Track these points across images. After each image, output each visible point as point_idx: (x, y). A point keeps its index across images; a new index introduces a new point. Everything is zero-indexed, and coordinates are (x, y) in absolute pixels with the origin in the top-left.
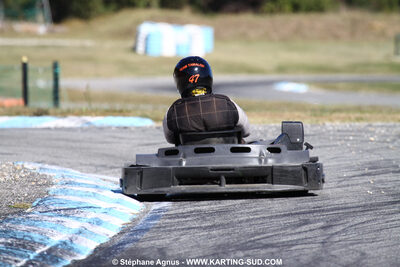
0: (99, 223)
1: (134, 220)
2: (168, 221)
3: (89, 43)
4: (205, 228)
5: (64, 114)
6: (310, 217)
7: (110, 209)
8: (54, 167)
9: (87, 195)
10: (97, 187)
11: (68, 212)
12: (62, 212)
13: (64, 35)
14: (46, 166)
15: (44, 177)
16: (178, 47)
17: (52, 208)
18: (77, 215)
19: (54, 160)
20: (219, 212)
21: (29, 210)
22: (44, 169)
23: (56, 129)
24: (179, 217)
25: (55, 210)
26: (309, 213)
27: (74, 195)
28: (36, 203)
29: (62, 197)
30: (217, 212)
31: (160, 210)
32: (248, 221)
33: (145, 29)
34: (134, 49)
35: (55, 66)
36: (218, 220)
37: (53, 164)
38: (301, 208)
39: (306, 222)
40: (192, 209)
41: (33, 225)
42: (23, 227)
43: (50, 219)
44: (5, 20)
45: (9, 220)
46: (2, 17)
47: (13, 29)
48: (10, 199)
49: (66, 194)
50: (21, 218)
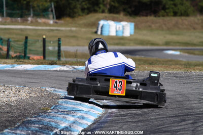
0: (83, 118)
1: (100, 117)
2: (116, 118)
3: (74, 29)
4: (135, 122)
5: (64, 64)
6: (186, 118)
7: (88, 111)
8: (60, 90)
9: (77, 104)
11: (68, 112)
12: (65, 113)
13: (62, 25)
14: (57, 89)
15: (56, 95)
16: (117, 31)
17: (60, 110)
18: (72, 114)
19: (60, 86)
20: (142, 114)
21: (49, 111)
22: (56, 91)
23: (60, 71)
24: (122, 116)
25: (62, 111)
26: (186, 115)
27: (71, 104)
28: (52, 108)
29: (65, 105)
30: (140, 114)
31: (112, 112)
32: (155, 119)
33: (102, 23)
34: (96, 32)
35: (59, 40)
36: (141, 118)
37: (59, 88)
38: (181, 113)
39: (184, 120)
40: (128, 112)
41: (52, 119)
42: (47, 119)
43: (59, 116)
44: (33, 17)
45: (40, 116)
46: (32, 15)
47: (37, 21)
48: (40, 106)
49: (67, 104)
50: (46, 115)
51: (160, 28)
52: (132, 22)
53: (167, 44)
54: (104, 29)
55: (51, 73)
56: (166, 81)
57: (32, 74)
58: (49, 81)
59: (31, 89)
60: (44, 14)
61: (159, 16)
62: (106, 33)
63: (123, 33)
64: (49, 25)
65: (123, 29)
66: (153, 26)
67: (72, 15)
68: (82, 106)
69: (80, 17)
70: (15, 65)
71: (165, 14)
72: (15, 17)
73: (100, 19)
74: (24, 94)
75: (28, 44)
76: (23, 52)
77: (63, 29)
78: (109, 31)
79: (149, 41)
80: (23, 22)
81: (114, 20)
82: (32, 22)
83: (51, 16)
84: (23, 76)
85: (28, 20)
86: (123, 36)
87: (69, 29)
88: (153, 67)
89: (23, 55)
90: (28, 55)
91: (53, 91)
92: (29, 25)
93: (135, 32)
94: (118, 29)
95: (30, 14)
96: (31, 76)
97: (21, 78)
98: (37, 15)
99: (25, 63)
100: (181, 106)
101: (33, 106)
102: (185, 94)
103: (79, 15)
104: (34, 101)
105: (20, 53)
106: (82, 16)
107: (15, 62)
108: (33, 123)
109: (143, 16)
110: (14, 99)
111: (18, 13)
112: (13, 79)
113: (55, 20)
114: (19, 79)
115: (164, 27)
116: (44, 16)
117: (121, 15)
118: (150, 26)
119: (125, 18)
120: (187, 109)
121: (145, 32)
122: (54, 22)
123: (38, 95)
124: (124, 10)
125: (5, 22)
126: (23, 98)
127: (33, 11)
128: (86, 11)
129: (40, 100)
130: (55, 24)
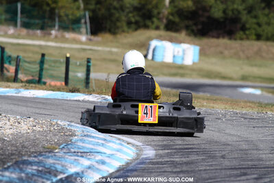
0: (103, 163)
2: (151, 166)
3: (114, 50)
5: (90, 93)
6: (248, 171)
7: (112, 155)
8: (77, 125)
9: (98, 144)
10: (105, 140)
11: (84, 154)
12: (79, 154)
13: (98, 44)
14: (73, 124)
15: (70, 131)
16: (174, 56)
17: (72, 150)
18: (89, 157)
20: (187, 163)
21: (57, 151)
22: (71, 126)
23: (83, 101)
24: (158, 164)
25: (75, 152)
26: (248, 168)
27: (89, 144)
28: (62, 146)
29: (80, 144)
30: (185, 163)
31: (146, 159)
33: (154, 43)
34: (146, 56)
35: (88, 61)
38: (243, 165)
39: (245, 174)
40: (168, 160)
41: (58, 160)
42: (51, 161)
43: (70, 157)
44: (58, 30)
45: (42, 155)
46: (57, 27)
48: (44, 143)
49: (83, 143)
50: (50, 155)
51: (236, 56)
52: (197, 45)
53: (244, 78)
54: (156, 53)
55: (70, 102)
56: (229, 122)
57: (44, 103)
58: (66, 113)
59: (36, 121)
60: (75, 26)
61: (235, 39)
62: (158, 58)
63: (183, 59)
64: (81, 43)
65: (184, 54)
66: (226, 52)
67: (113, 30)
68: (106, 148)
70: (22, 90)
71: (244, 36)
72: (33, 29)
73: (151, 39)
74: (25, 127)
75: (45, 66)
76: (38, 73)
77: (100, 48)
78: (163, 56)
79: (219, 73)
80: (44, 36)
81: (171, 40)
82: (56, 37)
83: (83, 30)
84: (30, 105)
85: (50, 34)
86: (182, 65)
87: (108, 49)
88: (213, 103)
89: (37, 79)
90: (43, 80)
91: (67, 126)
92: (52, 41)
93: (200, 60)
94: (176, 53)
95: (54, 26)
96: (41, 106)
97: (27, 107)
98: (64, 28)
99: (35, 88)
100: (244, 156)
101: (34, 143)
102: (252, 141)
103: (123, 31)
104: (37, 136)
105: (33, 76)
106: (128, 33)
107: (22, 87)
108: (31, 163)
109: (213, 37)
110: (9, 132)
111: (38, 24)
112: (15, 108)
113: (90, 37)
114: (24, 108)
116: (73, 30)
117: (183, 35)
118: (221, 53)
119: (188, 38)
120: (251, 160)
121: (214, 60)
122: (87, 39)
123: (45, 129)
124: (187, 28)
125: (19, 35)
126: (22, 132)
127: (60, 21)
128: (133, 26)
129: (46, 136)
130: (88, 42)
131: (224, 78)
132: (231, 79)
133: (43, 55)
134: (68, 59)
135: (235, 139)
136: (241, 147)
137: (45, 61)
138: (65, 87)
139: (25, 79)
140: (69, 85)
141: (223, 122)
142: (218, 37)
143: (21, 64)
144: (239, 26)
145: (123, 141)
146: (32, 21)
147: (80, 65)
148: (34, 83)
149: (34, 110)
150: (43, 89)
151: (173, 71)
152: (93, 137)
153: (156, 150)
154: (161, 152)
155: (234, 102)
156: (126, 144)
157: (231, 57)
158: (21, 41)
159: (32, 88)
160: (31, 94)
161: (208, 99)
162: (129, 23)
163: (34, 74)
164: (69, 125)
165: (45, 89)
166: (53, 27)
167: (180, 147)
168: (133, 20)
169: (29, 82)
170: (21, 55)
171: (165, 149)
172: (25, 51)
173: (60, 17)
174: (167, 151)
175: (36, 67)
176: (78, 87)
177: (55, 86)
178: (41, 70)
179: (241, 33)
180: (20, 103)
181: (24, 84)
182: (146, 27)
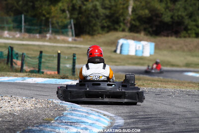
5: (76, 79)
7: (93, 124)
8: (67, 103)
9: (82, 116)
10: (87, 113)
11: (72, 124)
12: (69, 124)
13: (81, 43)
15: (62, 107)
16: (136, 51)
17: (64, 121)
18: (76, 126)
21: (52, 122)
22: (63, 103)
25: (66, 122)
26: (192, 131)
27: (76, 116)
28: (56, 119)
29: (70, 116)
33: (121, 41)
34: (115, 51)
35: (74, 56)
38: (188, 129)
41: (54, 129)
42: (48, 129)
43: (62, 126)
44: (52, 33)
45: (42, 125)
46: (50, 31)
47: (55, 38)
48: (44, 116)
49: (72, 115)
50: (48, 125)
51: (181, 49)
52: (153, 42)
53: (187, 65)
54: (123, 49)
56: (178, 98)
57: (42, 87)
59: (37, 100)
60: (63, 30)
61: (180, 37)
62: (125, 52)
63: (143, 52)
64: (68, 42)
65: (143, 48)
66: (174, 47)
67: (91, 33)
68: (88, 119)
69: (99, 35)
70: (26, 78)
71: (187, 35)
72: (34, 33)
73: (119, 38)
74: (29, 105)
75: (43, 60)
76: (38, 65)
77: (82, 46)
78: (129, 50)
79: (169, 62)
80: (42, 38)
81: (134, 39)
82: (50, 39)
83: (70, 33)
84: (32, 89)
85: (46, 37)
86: (142, 56)
88: (166, 84)
89: (37, 69)
90: (42, 70)
91: (59, 103)
92: (47, 41)
93: (155, 52)
94: (137, 48)
95: (49, 31)
96: (40, 89)
97: (30, 90)
98: (56, 32)
99: (36, 76)
101: (37, 116)
103: (99, 33)
104: (38, 111)
105: (34, 68)
106: (102, 34)
107: (26, 76)
109: (164, 36)
110: (18, 109)
111: (37, 29)
112: (21, 91)
113: (74, 38)
114: (28, 91)
115: (186, 49)
116: (63, 33)
117: (142, 34)
118: (170, 47)
119: (146, 37)
121: (165, 53)
122: (72, 39)
123: (44, 106)
124: (145, 30)
125: (24, 38)
126: (27, 108)
127: (52, 27)
128: (106, 29)
129: (45, 111)
130: (74, 42)
131: (173, 65)
132: (178, 66)
133: (41, 52)
134: (59, 55)
135: (182, 110)
136: (186, 116)
137: (43, 57)
138: (58, 75)
139: (29, 70)
140: (61, 74)
141: (173, 98)
142: (167, 36)
143: (25, 59)
144: (183, 27)
145: (101, 113)
146: (33, 28)
147: (68, 59)
148: (35, 73)
149: (36, 93)
150: (41, 77)
151: (136, 61)
152: (79, 111)
153: (124, 119)
154: (128, 121)
155: (181, 83)
156: (102, 116)
157: (178, 50)
158: (24, 42)
159: (34, 76)
160: (34, 80)
161: (161, 81)
162: (103, 28)
163: (35, 66)
164: (61, 103)
165: (44, 77)
166: (47, 31)
167: (142, 117)
168: (106, 25)
169: (32, 72)
170: (25, 52)
171: (131, 119)
172: (28, 50)
173: (53, 24)
174: (132, 120)
175: (36, 61)
176: (67, 75)
177: (51, 74)
178: (40, 63)
179: (185, 32)
180: (25, 88)
181: (28, 74)
182: (116, 30)
